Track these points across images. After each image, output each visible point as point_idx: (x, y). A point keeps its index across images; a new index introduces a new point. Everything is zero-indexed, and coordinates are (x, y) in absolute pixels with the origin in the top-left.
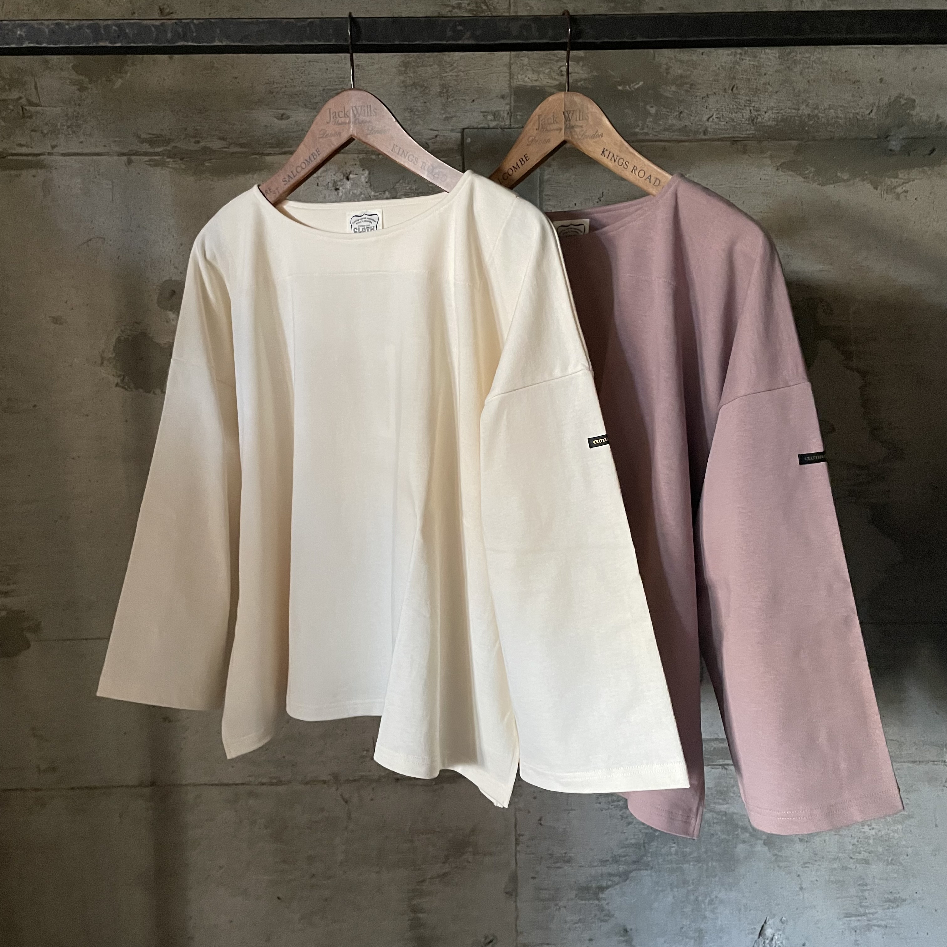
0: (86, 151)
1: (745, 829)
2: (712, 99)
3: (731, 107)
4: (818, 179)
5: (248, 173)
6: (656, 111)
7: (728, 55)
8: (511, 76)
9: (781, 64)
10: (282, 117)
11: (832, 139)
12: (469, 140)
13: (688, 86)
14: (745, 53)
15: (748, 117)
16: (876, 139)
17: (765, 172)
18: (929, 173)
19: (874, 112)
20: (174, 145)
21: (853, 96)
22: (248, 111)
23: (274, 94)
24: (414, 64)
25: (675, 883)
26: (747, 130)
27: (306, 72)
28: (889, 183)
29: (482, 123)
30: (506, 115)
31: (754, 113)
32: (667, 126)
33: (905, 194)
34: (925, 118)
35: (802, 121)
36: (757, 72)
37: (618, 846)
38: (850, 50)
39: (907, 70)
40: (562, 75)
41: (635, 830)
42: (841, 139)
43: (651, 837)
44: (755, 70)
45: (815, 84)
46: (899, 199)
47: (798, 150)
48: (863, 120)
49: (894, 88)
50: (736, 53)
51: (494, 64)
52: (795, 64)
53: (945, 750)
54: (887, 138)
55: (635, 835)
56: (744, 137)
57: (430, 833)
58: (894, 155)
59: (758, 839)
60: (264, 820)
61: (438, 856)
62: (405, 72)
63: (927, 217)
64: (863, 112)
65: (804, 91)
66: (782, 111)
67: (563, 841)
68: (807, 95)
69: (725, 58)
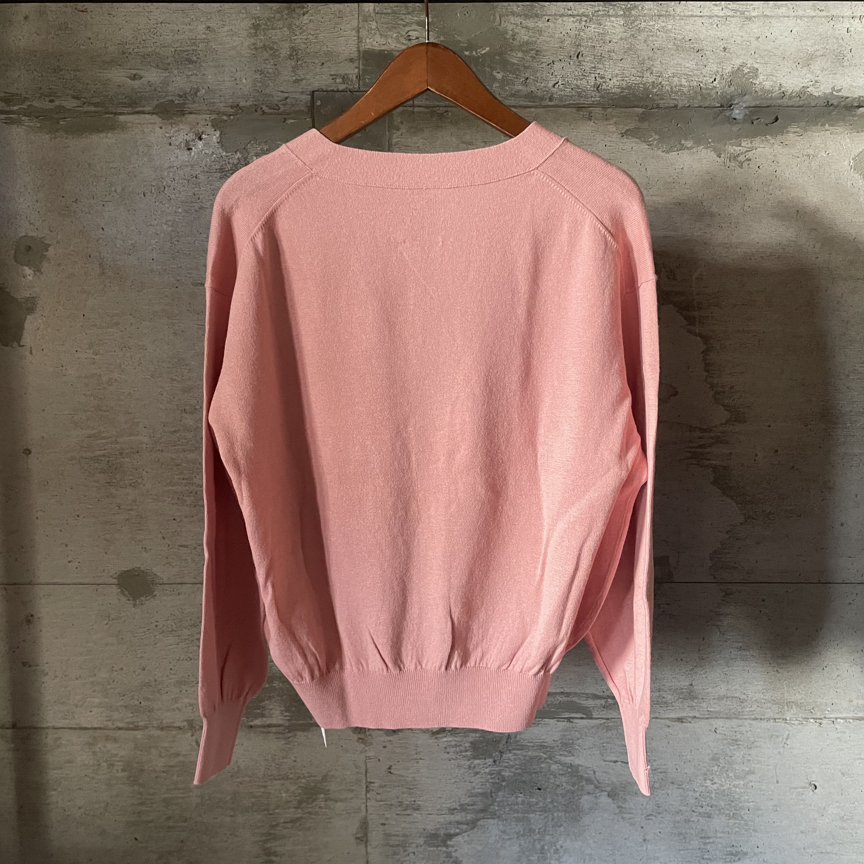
1: (589, 781)
2: (557, 66)
3: (577, 74)
4: (662, 146)
5: (101, 132)
6: (503, 76)
7: (573, 22)
8: (360, 39)
9: (626, 32)
10: (134, 77)
11: (676, 106)
12: (319, 103)
13: (534, 52)
14: (590, 21)
15: (593, 83)
16: (718, 107)
17: (610, 139)
18: (772, 141)
19: (717, 81)
20: (29, 103)
21: (697, 64)
22: (101, 71)
23: (127, 55)
24: (263, 27)
25: (522, 832)
26: (592, 97)
27: (158, 34)
28: (732, 151)
29: (331, 86)
30: (354, 79)
31: (599, 80)
32: (513, 92)
33: (748, 162)
34: (767, 87)
35: (646, 89)
36: (601, 40)
37: (466, 795)
38: (694, 19)
39: (750, 39)
40: (410, 40)
41: (483, 780)
42: (684, 107)
43: (498, 787)
44: (600, 38)
45: (658, 51)
46: (741, 168)
47: (643, 118)
48: (707, 89)
49: (738, 57)
50: (581, 20)
51: (343, 27)
52: (639, 32)
53: (786, 708)
54: (730, 106)
55: (482, 785)
56: (589, 104)
57: (283, 779)
58: (737, 123)
59: (602, 791)
60: (121, 763)
61: (291, 801)
62: (256, 35)
63: (769, 185)
64: (707, 80)
65: (649, 59)
66: (626, 79)
67: (412, 789)
68: (651, 63)
69: (570, 26)
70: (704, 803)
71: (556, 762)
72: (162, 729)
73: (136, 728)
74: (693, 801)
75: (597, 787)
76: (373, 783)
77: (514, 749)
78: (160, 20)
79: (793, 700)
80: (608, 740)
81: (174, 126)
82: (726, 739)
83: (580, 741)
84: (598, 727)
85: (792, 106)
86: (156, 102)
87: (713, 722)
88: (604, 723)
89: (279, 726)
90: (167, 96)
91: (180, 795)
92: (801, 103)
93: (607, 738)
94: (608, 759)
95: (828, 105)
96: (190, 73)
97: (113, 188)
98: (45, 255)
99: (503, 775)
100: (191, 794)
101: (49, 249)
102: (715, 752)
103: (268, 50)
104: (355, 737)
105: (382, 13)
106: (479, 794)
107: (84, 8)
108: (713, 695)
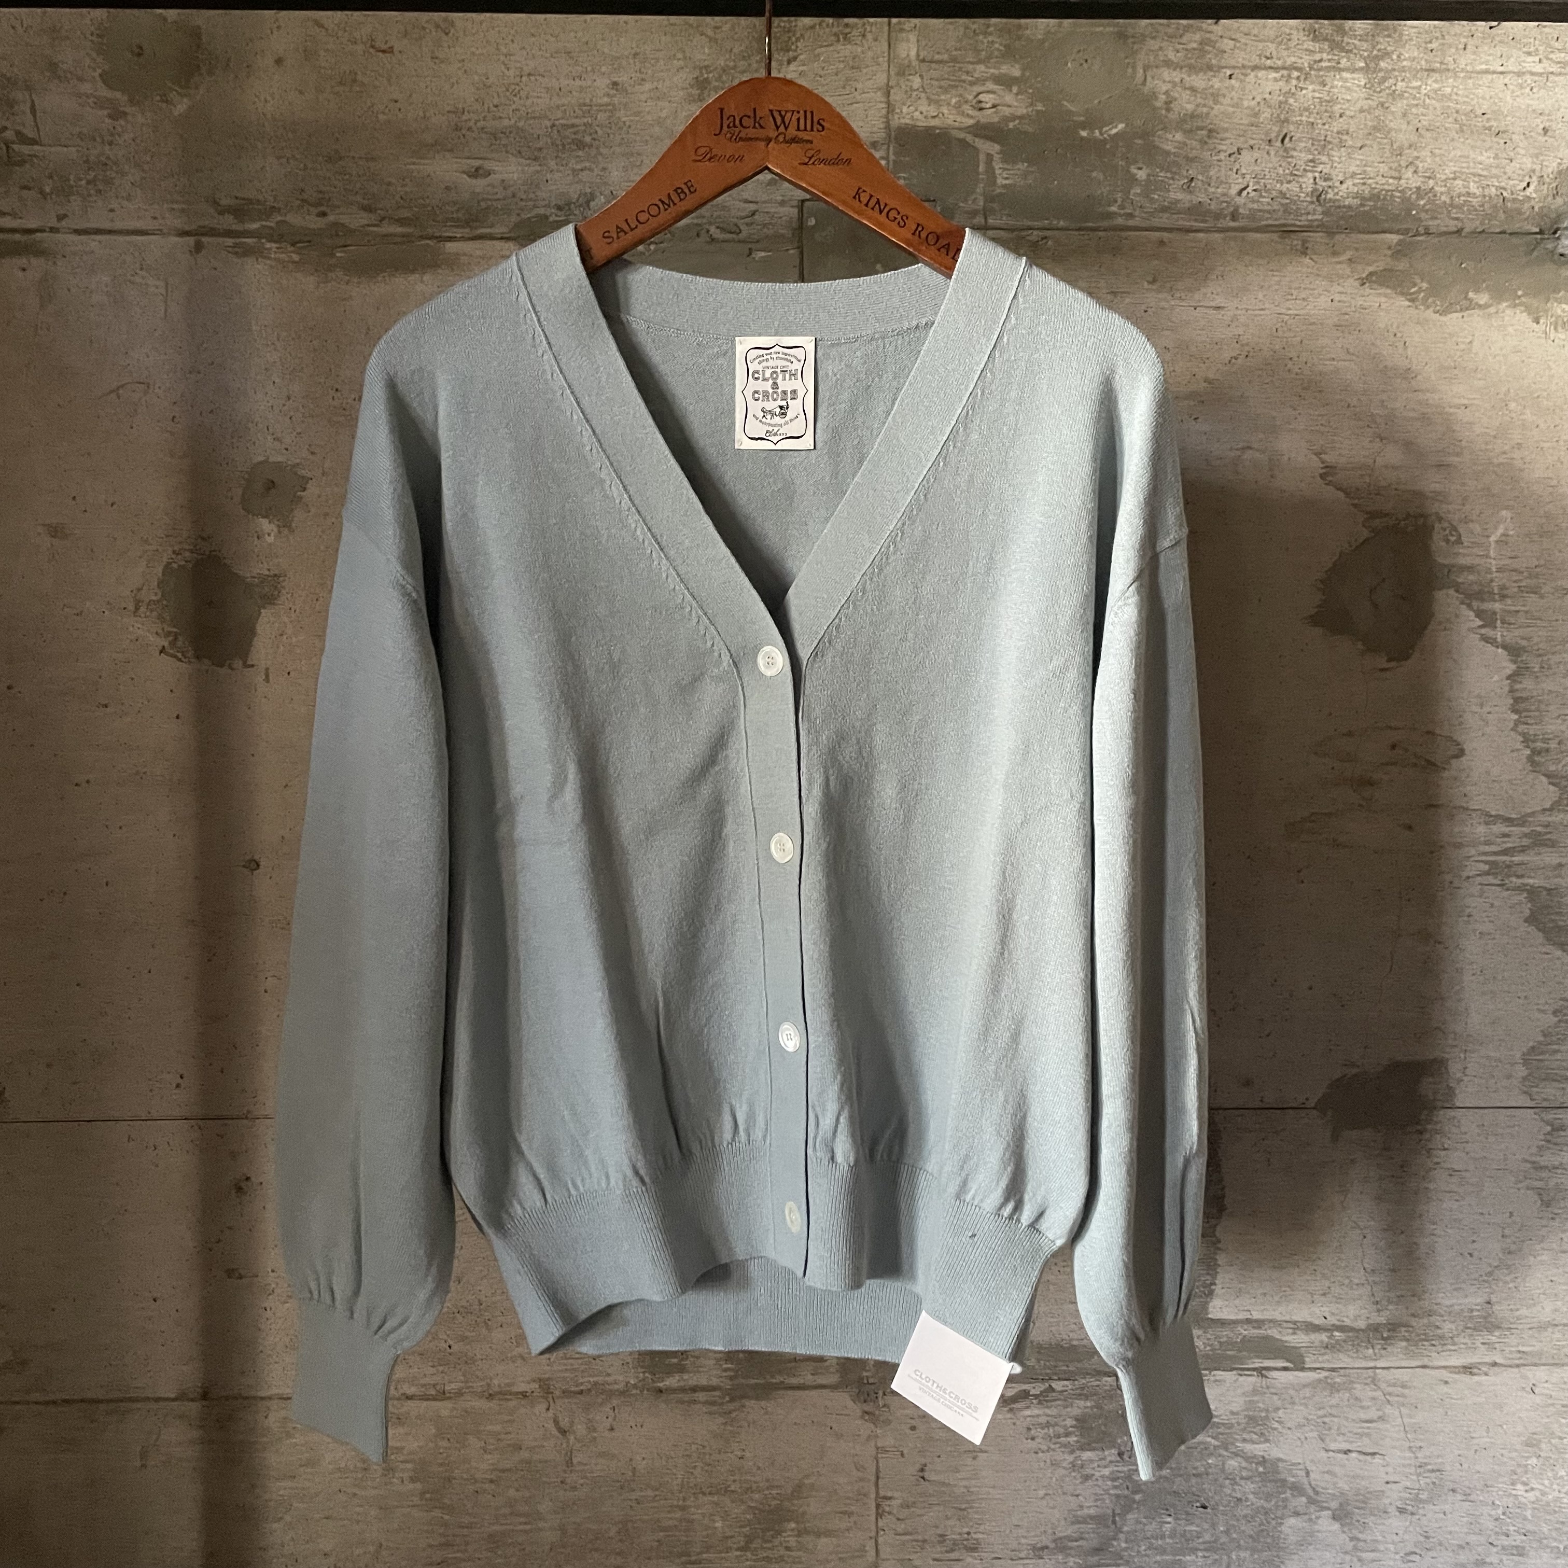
0: (119, 225)
2: (1246, 156)
3: (1281, 172)
4: (1434, 302)
5: (413, 271)
6: (1148, 175)
7: (1276, 80)
8: (890, 108)
9: (1369, 98)
10: (476, 173)
11: (1459, 232)
12: (812, 222)
13: (1204, 132)
14: (1306, 79)
15: (1310, 189)
16: (1536, 233)
17: (1339, 289)
19: (1531, 187)
20: (279, 218)
21: (1496, 157)
22: (414, 160)
23: (464, 132)
26: (1308, 213)
27: (523, 94)
28: (1560, 312)
31: (1322, 184)
32: (1166, 204)
35: (1405, 200)
36: (1326, 111)
37: (1065, 1519)
38: (1490, 77)
40: (981, 109)
41: (1098, 1490)
42: (1473, 232)
43: (1128, 1506)
44: (1323, 108)
45: (1428, 134)
47: (1399, 252)
48: (1514, 200)
50: (1289, 76)
51: (859, 86)
52: (1394, 99)
54: (1555, 233)
55: (1096, 1500)
56: (1304, 226)
57: (718, 1493)
59: (1322, 1509)
60: (409, 1466)
61: (732, 1537)
62: (701, 98)
64: (1514, 186)
65: (1410, 146)
66: (1370, 181)
67: (964, 1510)
68: (1416, 154)
69: (1269, 86)
70: (1512, 1528)
71: (1236, 1455)
72: (491, 1397)
73: (442, 1395)
74: (1491, 1525)
75: (1312, 1501)
76: (890, 1498)
78: (527, 70)
80: (1333, 1412)
82: (1553, 1405)
83: (1281, 1413)
84: (1314, 1385)
86: (514, 219)
87: (1529, 1372)
88: (1326, 1378)
89: (714, 1389)
90: (536, 206)
91: (521, 1527)
93: (1331, 1407)
94: (1333, 1446)
96: (579, 167)
98: (301, 497)
99: (1137, 1481)
100: (541, 1524)
101: (308, 486)
102: (1532, 1430)
104: (855, 1409)
105: (931, 62)
106: (1092, 1517)
107: (388, 45)
108: (1529, 1320)
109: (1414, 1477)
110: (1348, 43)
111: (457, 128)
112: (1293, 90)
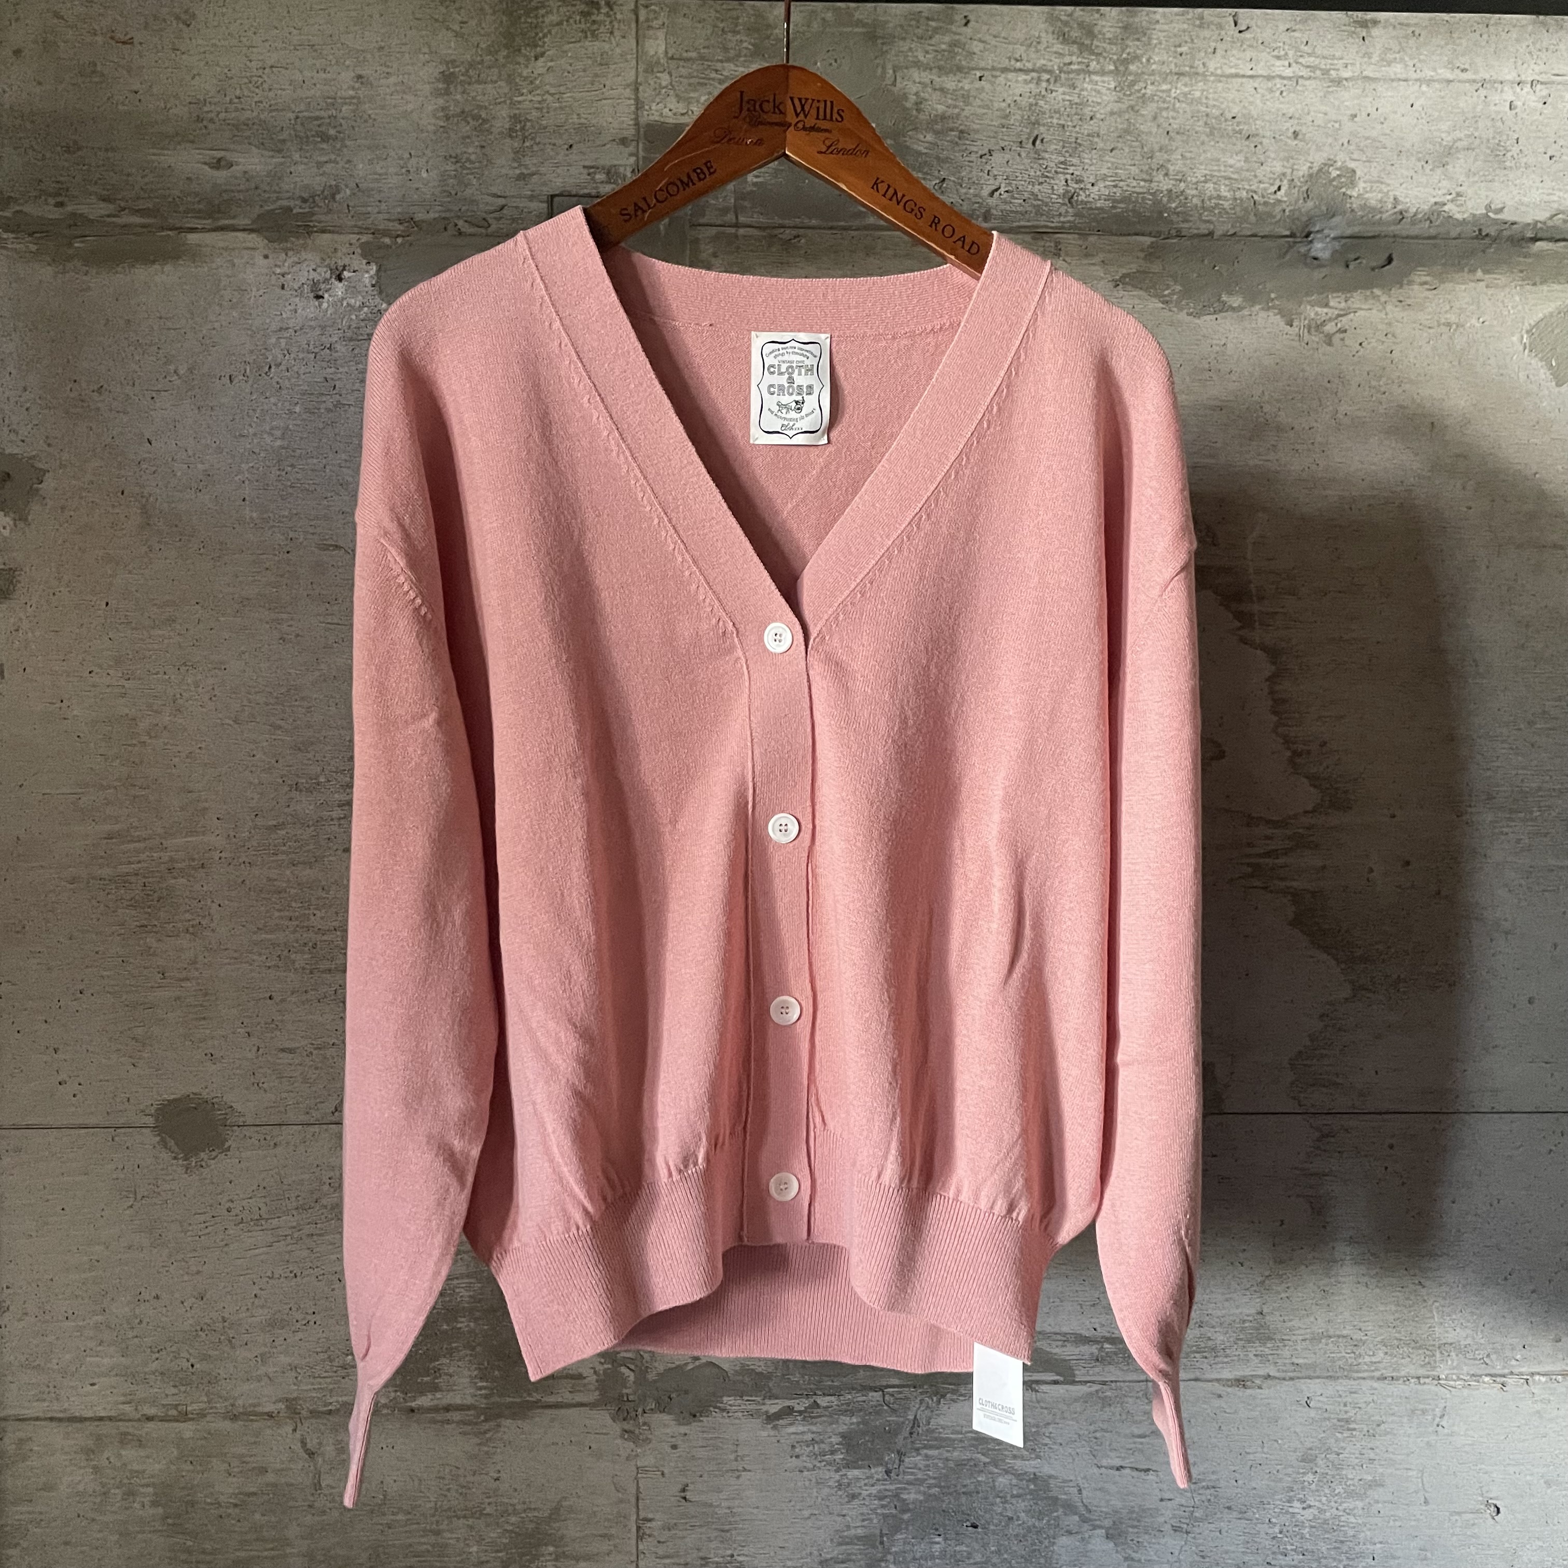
1: (1069, 1507)
2: (998, 158)
3: (1032, 173)
4: (1187, 304)
5: (154, 262)
7: (1026, 82)
8: (639, 105)
9: (1119, 101)
10: (218, 164)
11: (1211, 234)
13: (956, 133)
14: (1055, 81)
15: (1061, 191)
16: (1287, 236)
18: (1383, 299)
19: (1283, 190)
20: (18, 208)
21: (1247, 160)
22: (155, 151)
23: (205, 123)
24: (462, 78)
26: (1060, 215)
27: (266, 86)
28: (1312, 315)
29: (586, 188)
30: (629, 174)
31: (1073, 186)
33: (1342, 335)
34: (1373, 203)
35: (1157, 202)
36: (1076, 114)
37: (832, 1540)
38: (1240, 80)
39: (1340, 118)
41: (865, 1510)
42: (1225, 235)
43: (896, 1526)
44: (1074, 111)
45: (1179, 138)
46: (1330, 344)
47: (1152, 254)
48: (1266, 203)
49: (1319, 149)
50: (1039, 79)
51: (607, 83)
52: (1144, 102)
53: (1438, 1354)
54: (1307, 236)
55: (863, 1520)
56: (1056, 228)
57: (473, 1515)
58: (1321, 266)
59: (1095, 1527)
60: (151, 1490)
61: (487, 1562)
62: (447, 92)
63: (1381, 377)
64: (1265, 189)
65: (1161, 150)
66: (1121, 184)
67: (728, 1531)
68: (1166, 156)
69: (1019, 88)
70: (1289, 1547)
71: (1007, 1472)
72: (234, 1418)
73: (184, 1417)
74: (1268, 1543)
75: (1084, 1520)
76: (650, 1520)
77: (925, 1447)
78: (269, 63)
79: (1450, 1341)
80: (1105, 1426)
81: (290, 253)
82: (1329, 1419)
83: (1051, 1428)
84: (1085, 1399)
85: (1416, 237)
86: (257, 211)
87: (1303, 1385)
88: (1097, 1391)
89: (468, 1408)
90: (278, 199)
92: (1433, 232)
93: (1103, 1421)
94: (1104, 1462)
95: (1481, 236)
96: (324, 159)
97: (172, 367)
98: (37, 490)
99: (905, 1500)
100: (288, 1550)
101: (45, 478)
102: (1308, 1445)
103: (469, 119)
104: (616, 1428)
105: (680, 59)
106: (859, 1538)
107: (129, 36)
108: (1302, 1332)
109: (1189, 1495)
110: (1097, 47)
111: (199, 119)
112: (1043, 92)
